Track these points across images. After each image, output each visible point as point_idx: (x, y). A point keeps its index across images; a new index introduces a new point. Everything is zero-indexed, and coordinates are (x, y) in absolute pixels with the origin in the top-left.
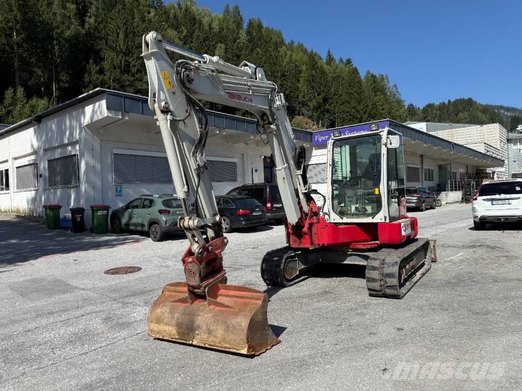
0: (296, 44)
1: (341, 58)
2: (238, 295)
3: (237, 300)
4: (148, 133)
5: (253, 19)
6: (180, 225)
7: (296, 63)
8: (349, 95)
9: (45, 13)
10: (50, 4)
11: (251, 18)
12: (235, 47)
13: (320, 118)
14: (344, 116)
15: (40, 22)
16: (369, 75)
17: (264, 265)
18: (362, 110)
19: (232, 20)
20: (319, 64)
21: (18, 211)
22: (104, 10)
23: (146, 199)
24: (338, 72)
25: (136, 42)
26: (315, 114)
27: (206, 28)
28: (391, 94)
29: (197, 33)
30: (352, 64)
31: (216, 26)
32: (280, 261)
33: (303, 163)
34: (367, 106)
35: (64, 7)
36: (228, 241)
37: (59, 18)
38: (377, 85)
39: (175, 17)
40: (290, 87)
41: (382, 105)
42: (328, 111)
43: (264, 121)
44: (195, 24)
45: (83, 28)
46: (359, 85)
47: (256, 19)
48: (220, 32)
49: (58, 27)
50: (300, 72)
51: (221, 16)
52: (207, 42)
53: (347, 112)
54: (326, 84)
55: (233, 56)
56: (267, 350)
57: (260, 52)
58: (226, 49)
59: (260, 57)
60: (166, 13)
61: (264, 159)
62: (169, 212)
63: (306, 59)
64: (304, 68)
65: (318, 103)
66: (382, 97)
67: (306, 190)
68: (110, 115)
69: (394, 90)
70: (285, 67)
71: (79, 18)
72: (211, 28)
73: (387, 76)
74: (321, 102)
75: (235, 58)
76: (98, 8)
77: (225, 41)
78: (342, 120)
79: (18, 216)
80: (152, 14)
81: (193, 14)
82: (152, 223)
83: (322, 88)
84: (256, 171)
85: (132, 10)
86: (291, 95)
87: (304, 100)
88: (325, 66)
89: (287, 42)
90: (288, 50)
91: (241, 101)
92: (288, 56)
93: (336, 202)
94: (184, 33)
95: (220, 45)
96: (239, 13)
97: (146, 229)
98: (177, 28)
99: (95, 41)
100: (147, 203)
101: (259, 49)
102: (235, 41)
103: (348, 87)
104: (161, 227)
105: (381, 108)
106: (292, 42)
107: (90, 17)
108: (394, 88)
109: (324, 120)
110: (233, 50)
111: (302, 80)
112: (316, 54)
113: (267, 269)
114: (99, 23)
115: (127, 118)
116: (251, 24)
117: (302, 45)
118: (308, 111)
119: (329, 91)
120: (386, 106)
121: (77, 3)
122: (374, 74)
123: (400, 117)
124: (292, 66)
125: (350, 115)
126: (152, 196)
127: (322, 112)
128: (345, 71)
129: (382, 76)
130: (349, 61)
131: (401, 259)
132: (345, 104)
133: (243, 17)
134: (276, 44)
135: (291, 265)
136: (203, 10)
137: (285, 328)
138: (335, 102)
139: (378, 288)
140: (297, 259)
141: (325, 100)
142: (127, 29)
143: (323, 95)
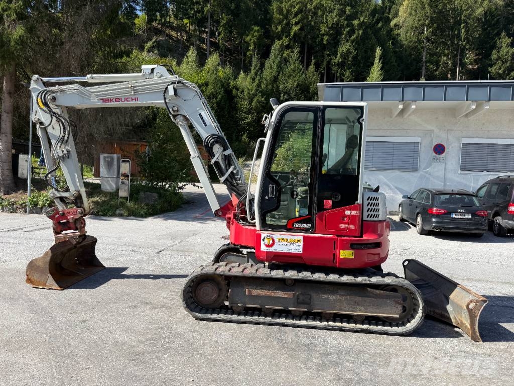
4: (391, 117)
91: (120, 103)
140: (246, 255)
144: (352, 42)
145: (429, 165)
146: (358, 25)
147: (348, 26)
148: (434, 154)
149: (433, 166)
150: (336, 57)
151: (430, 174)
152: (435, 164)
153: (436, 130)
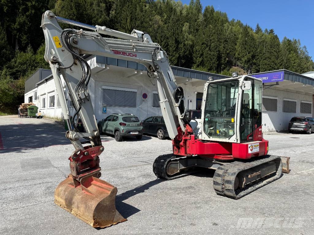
0: (236, 21)
1: (266, 29)
2: (100, 186)
3: (99, 189)
4: (123, 77)
5: (209, 6)
6: (67, 136)
7: (235, 33)
8: (270, 53)
9: (89, 9)
10: (92, 4)
11: (207, 6)
12: (196, 25)
13: (249, 68)
14: (266, 67)
15: (86, 14)
16: (286, 40)
17: (155, 164)
18: (279, 63)
19: (195, 8)
20: (250, 34)
21: (57, 118)
22: (120, 6)
23: (115, 116)
24: (263, 39)
25: (137, 24)
26: (246, 65)
27: (179, 13)
28: (301, 52)
29: (172, 17)
30: (274, 33)
31: (184, 12)
32: (164, 163)
33: (181, 98)
34: (283, 60)
35: (99, 6)
36: (103, 149)
37: (96, 12)
38: (291, 46)
39: (160, 8)
40: (230, 48)
41: (294, 60)
42: (255, 64)
43: (151, 70)
44: (172, 11)
45: (109, 17)
46: (277, 47)
47: (211, 7)
48: (187, 16)
49: (95, 17)
50: (237, 39)
51: (188, 6)
52: (178, 22)
53: (268, 65)
54: (255, 46)
55: (194, 30)
56: (113, 225)
57: (212, 27)
58: (190, 26)
59: (211, 30)
60: (156, 6)
61: (197, 94)
62: (125, 125)
63: (241, 30)
64: (240, 36)
65: (248, 58)
66: (294, 54)
67: (182, 117)
68: (98, 66)
69: (304, 50)
70: (227, 36)
71: (107, 11)
72: (181, 14)
73: (299, 41)
74: (251, 58)
75: (195, 31)
76: (117, 5)
77: (189, 21)
78: (264, 70)
79: (56, 121)
80: (147, 7)
81: (171, 6)
82: (117, 130)
83: (252, 49)
84: (191, 101)
85: (136, 5)
86: (230, 53)
87: (239, 56)
88: (255, 34)
89: (230, 20)
90: (230, 25)
91: (126, 56)
92: (229, 29)
93: (207, 126)
94: (165, 17)
95: (186, 23)
96: (199, 3)
97: (113, 133)
98: (161, 14)
99: (114, 24)
100: (115, 118)
101: (211, 25)
102: (196, 21)
103: (270, 48)
104: (120, 133)
105: (293, 62)
106: (233, 20)
107: (113, 11)
108: (304, 48)
109: (252, 69)
110: (194, 26)
111: (238, 44)
112: (249, 27)
113: (156, 167)
114: (117, 14)
115: (108, 68)
116: (207, 9)
117: (240, 21)
118: (241, 63)
119: (256, 51)
120: (297, 61)
121: (106, 3)
122: (290, 39)
123: (308, 68)
124: (232, 35)
125: (270, 66)
126: (118, 114)
127: (251, 64)
128: (268, 38)
129: (296, 40)
130: (272, 31)
131: (239, 171)
132: (267, 59)
133: (202, 5)
134: (222, 21)
135: (173, 166)
136: (178, 3)
137: (140, 211)
138: (260, 58)
139: (220, 190)
140: (178, 162)
141: (253, 57)
142: (132, 16)
143: (252, 53)
144: (27, 16)
145: (141, 104)
146: (31, 6)
147: (23, 4)
148: (143, 99)
149: (142, 104)
150: (15, 24)
151: (141, 109)
152: (144, 103)
153: (143, 86)
